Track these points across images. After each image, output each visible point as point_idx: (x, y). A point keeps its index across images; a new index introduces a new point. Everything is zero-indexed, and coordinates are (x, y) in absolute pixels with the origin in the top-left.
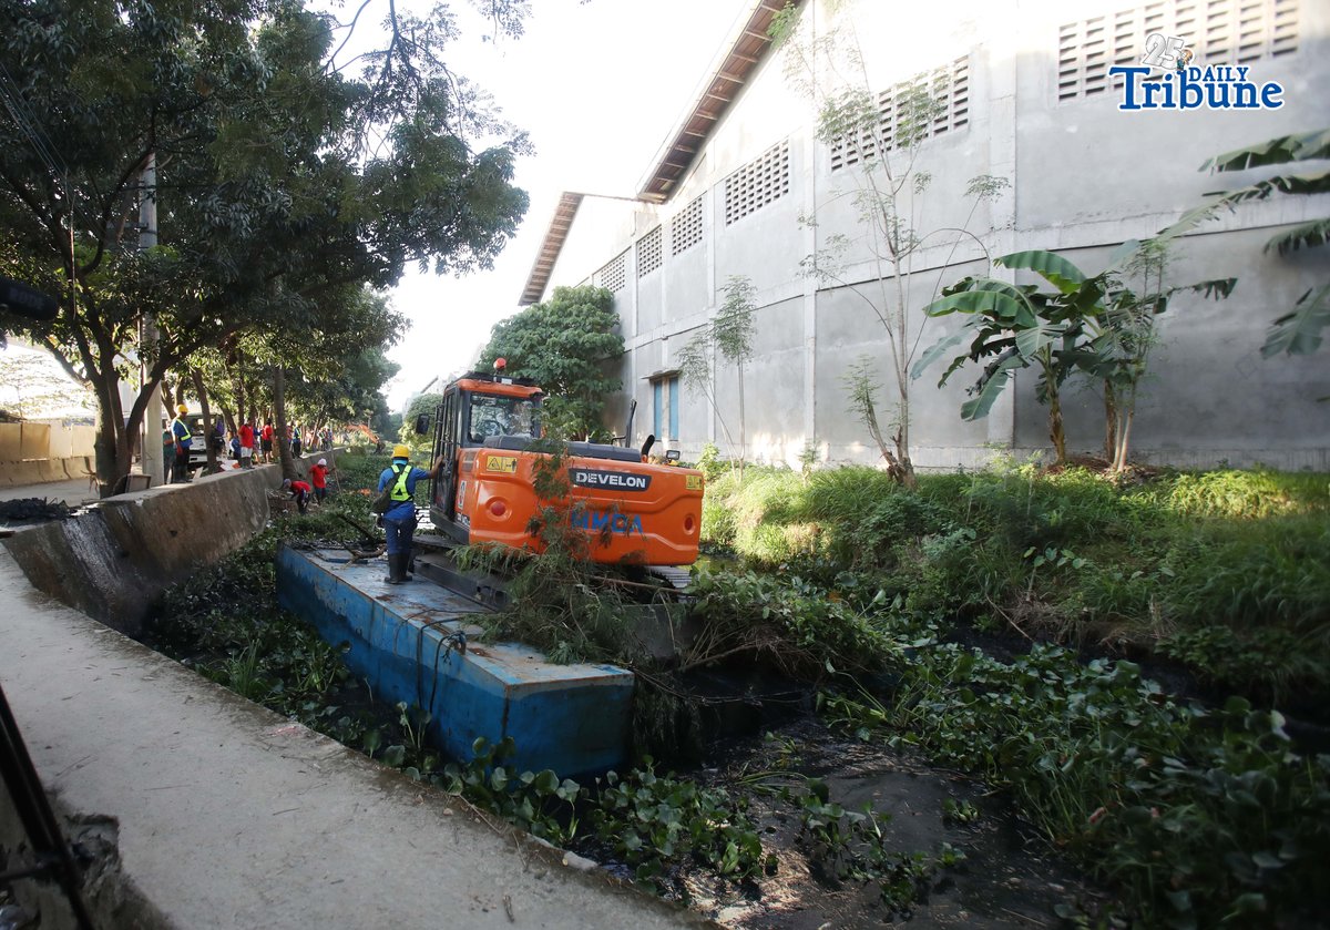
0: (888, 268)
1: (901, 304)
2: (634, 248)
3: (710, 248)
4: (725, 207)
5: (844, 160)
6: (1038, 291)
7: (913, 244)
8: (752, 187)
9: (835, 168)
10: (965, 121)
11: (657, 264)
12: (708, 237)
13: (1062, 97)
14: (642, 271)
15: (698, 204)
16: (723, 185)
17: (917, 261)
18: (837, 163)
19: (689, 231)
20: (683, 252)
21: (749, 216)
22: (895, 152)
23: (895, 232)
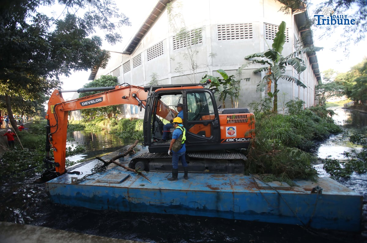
0: (192, 72)
1: (195, 80)
2: (122, 65)
3: (144, 66)
4: (147, 56)
5: (176, 47)
7: (197, 67)
8: (154, 52)
9: (174, 49)
10: (201, 42)
11: (129, 70)
12: (143, 63)
13: (219, 40)
14: (125, 71)
15: (140, 55)
16: (146, 51)
17: (198, 70)
18: (175, 48)
19: (138, 62)
20: (136, 67)
21: (153, 59)
22: (192, 46)
23: (193, 64)
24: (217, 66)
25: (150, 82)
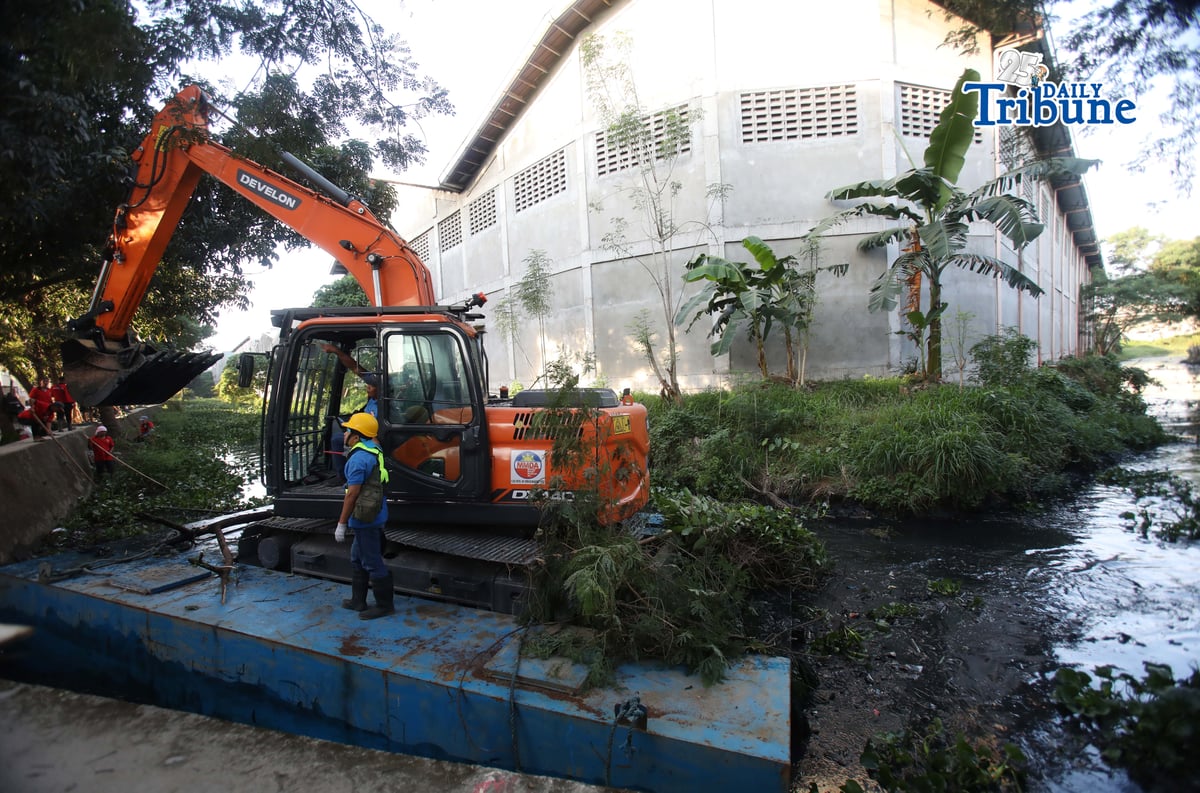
0: (658, 247)
1: (666, 273)
2: (436, 227)
3: (504, 230)
4: (514, 198)
5: (607, 168)
6: (746, 267)
7: (673, 231)
8: (536, 184)
9: (600, 174)
10: (688, 149)
11: (458, 240)
12: (501, 221)
13: (745, 141)
14: (444, 246)
15: (491, 194)
16: (513, 181)
17: (676, 242)
18: (602, 170)
19: (484, 215)
20: (480, 233)
21: (535, 206)
22: (656, 163)
23: (661, 220)
24: (738, 225)
25: (523, 281)
